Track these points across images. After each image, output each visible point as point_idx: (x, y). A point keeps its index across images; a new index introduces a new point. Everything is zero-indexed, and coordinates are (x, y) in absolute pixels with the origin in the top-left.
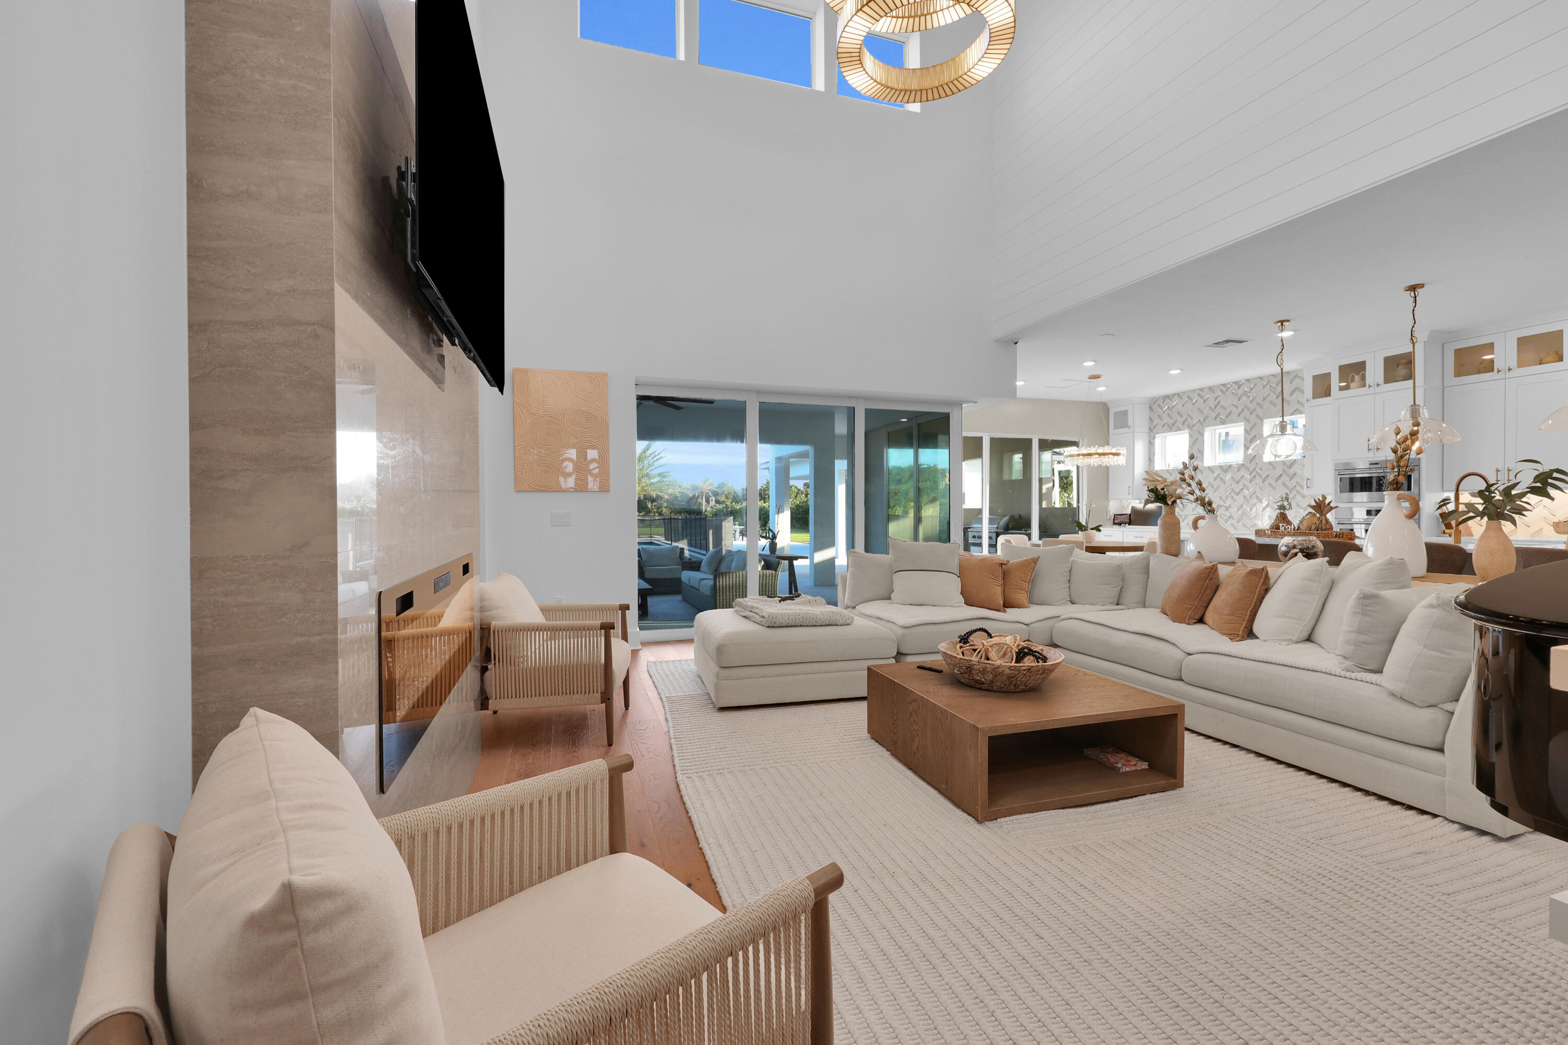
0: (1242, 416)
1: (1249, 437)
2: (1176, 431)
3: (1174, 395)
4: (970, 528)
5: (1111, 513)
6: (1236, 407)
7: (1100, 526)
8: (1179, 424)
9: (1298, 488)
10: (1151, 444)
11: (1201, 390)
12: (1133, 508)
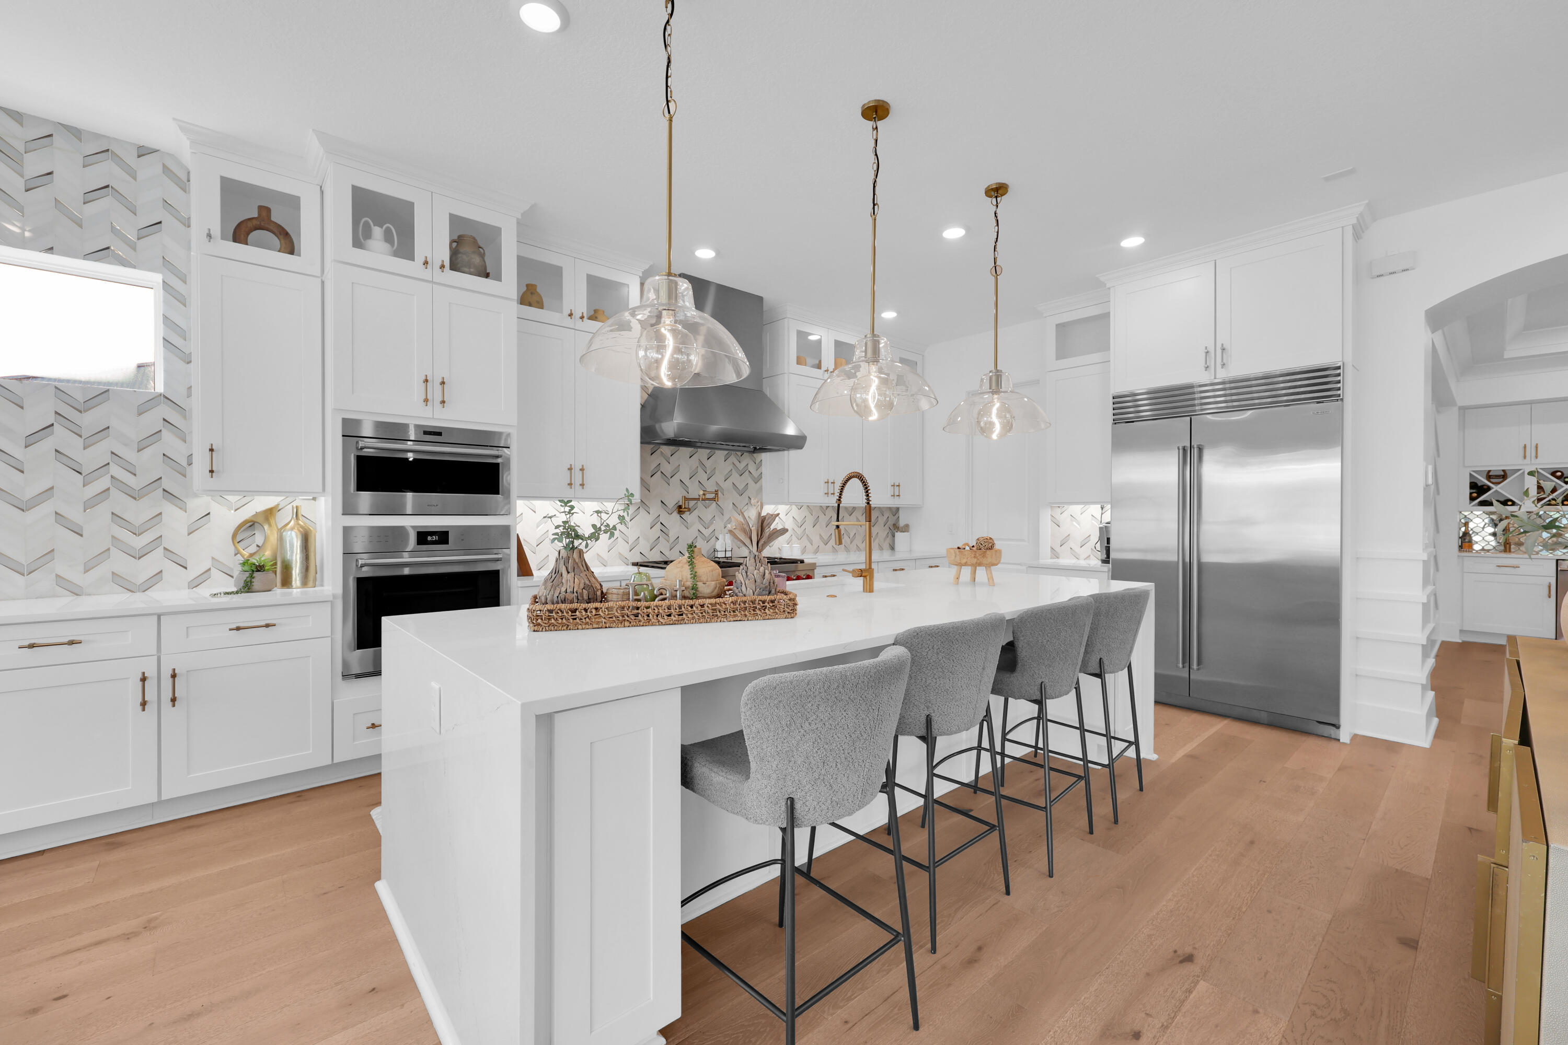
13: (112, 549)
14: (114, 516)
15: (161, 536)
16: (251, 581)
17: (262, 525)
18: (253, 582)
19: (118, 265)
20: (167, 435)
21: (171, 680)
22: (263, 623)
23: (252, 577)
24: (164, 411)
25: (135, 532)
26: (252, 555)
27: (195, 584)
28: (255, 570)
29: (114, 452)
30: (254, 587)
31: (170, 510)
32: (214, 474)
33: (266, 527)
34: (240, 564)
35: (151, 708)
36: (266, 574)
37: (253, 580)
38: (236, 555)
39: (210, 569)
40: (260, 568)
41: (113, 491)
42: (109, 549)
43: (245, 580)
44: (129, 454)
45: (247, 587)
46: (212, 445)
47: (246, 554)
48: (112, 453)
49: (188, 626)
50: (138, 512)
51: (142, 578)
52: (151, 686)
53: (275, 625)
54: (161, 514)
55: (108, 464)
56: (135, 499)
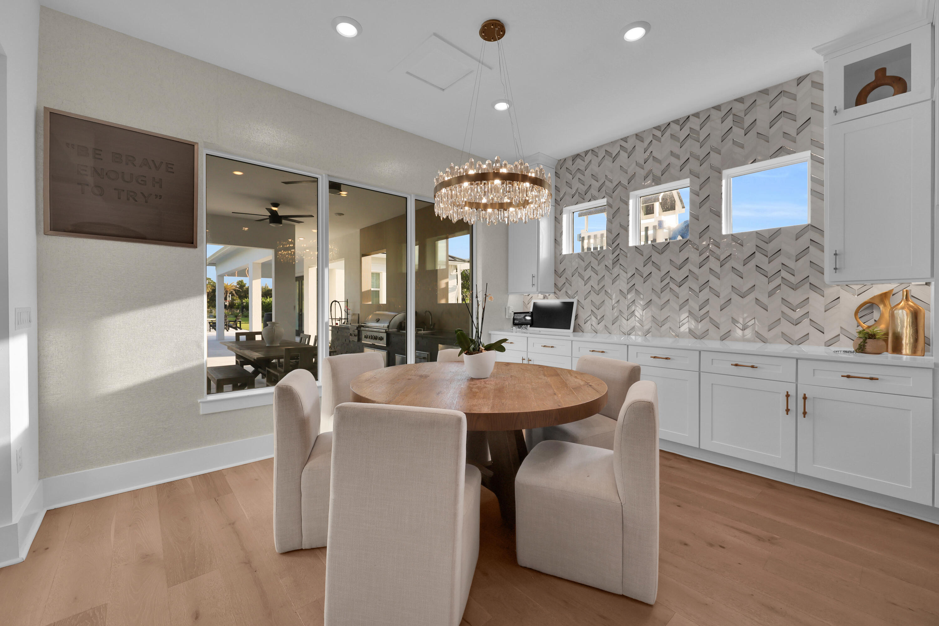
0: (686, 169)
1: (699, 200)
2: (590, 201)
3: (586, 152)
4: (363, 326)
5: (510, 312)
6: (678, 157)
7: (505, 340)
8: (593, 191)
9: (784, 274)
10: (557, 221)
11: (625, 139)
12: (535, 306)
13: (782, 319)
14: (783, 300)
15: (808, 312)
16: (864, 345)
17: (877, 305)
18: (866, 346)
19: (787, 155)
20: (812, 249)
21: (803, 400)
22: (869, 376)
23: (865, 342)
24: (812, 235)
25: (793, 309)
26: (869, 327)
27: (828, 344)
28: (867, 337)
29: (784, 263)
30: (866, 349)
31: (814, 296)
32: (837, 270)
33: (881, 307)
34: (858, 332)
35: (792, 413)
36: (877, 341)
37: (866, 345)
38: (858, 326)
39: (839, 335)
40: (872, 336)
41: (783, 286)
42: (780, 319)
43: (860, 344)
44: (791, 264)
45: (861, 349)
46: (836, 251)
47: (865, 326)
48: (782, 264)
49: (814, 369)
50: (795, 297)
51: (796, 337)
52: (792, 401)
53: (878, 379)
54: (808, 298)
55: (780, 270)
56: (794, 289)
